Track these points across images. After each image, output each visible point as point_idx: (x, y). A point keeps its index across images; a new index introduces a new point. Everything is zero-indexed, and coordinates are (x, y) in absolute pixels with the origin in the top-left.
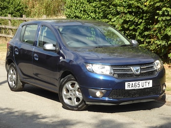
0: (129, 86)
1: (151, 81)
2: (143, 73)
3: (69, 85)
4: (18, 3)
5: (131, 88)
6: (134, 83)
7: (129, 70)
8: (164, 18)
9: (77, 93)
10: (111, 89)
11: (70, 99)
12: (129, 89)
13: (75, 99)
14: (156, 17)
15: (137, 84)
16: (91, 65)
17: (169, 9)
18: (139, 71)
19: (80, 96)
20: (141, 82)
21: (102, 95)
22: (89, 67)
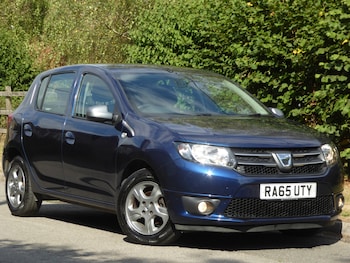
0: (267, 192)
1: (314, 186)
2: (297, 167)
3: (139, 192)
4: (27, 66)
5: (272, 198)
6: (278, 186)
7: (268, 158)
8: (333, 78)
9: (157, 207)
10: (230, 196)
11: (141, 221)
12: (268, 198)
13: (153, 221)
14: (317, 76)
15: (285, 190)
16: (188, 145)
17: (344, 59)
18: (290, 162)
19: (164, 214)
20: (293, 185)
21: (211, 209)
22: (184, 150)
